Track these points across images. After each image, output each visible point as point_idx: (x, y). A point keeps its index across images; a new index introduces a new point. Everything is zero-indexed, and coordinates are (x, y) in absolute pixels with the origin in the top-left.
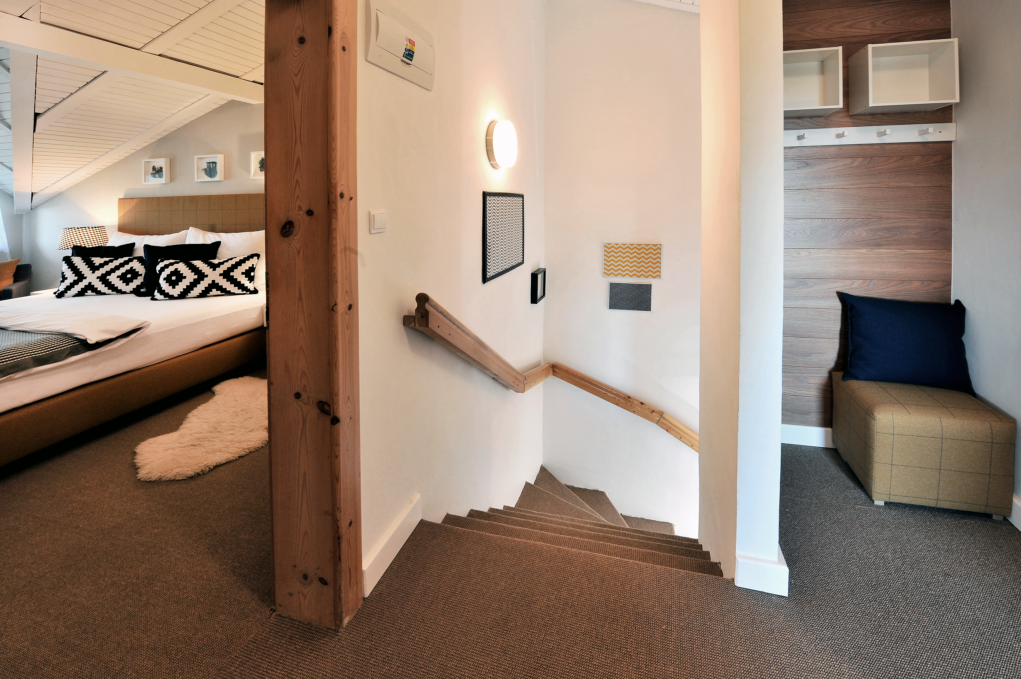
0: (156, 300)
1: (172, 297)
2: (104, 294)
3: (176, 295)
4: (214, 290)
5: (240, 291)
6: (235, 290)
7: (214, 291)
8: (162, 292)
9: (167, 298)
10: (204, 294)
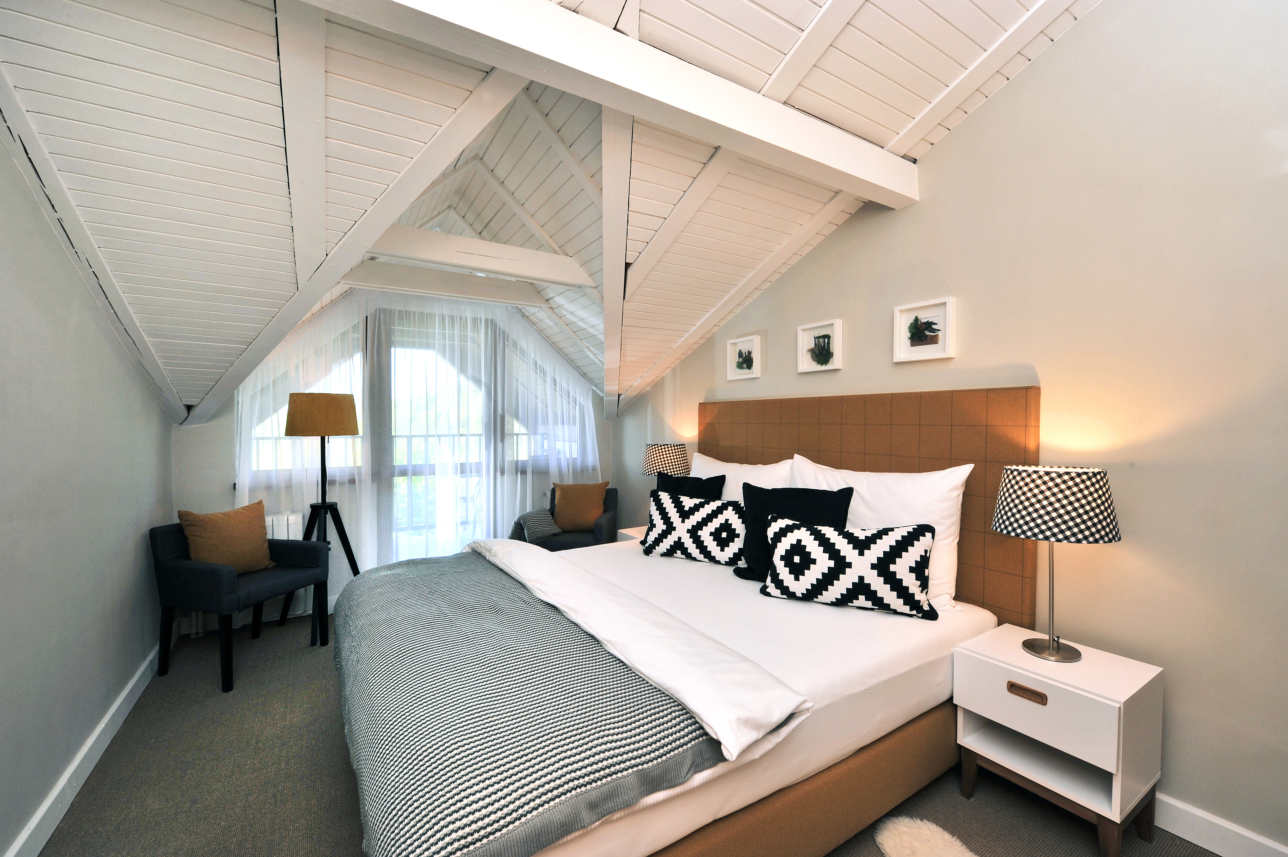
0: (768, 595)
1: (791, 596)
2: (695, 559)
3: (799, 594)
4: (862, 598)
5: (906, 610)
6: (897, 603)
7: (862, 601)
8: (779, 584)
9: (785, 597)
10: (843, 601)
